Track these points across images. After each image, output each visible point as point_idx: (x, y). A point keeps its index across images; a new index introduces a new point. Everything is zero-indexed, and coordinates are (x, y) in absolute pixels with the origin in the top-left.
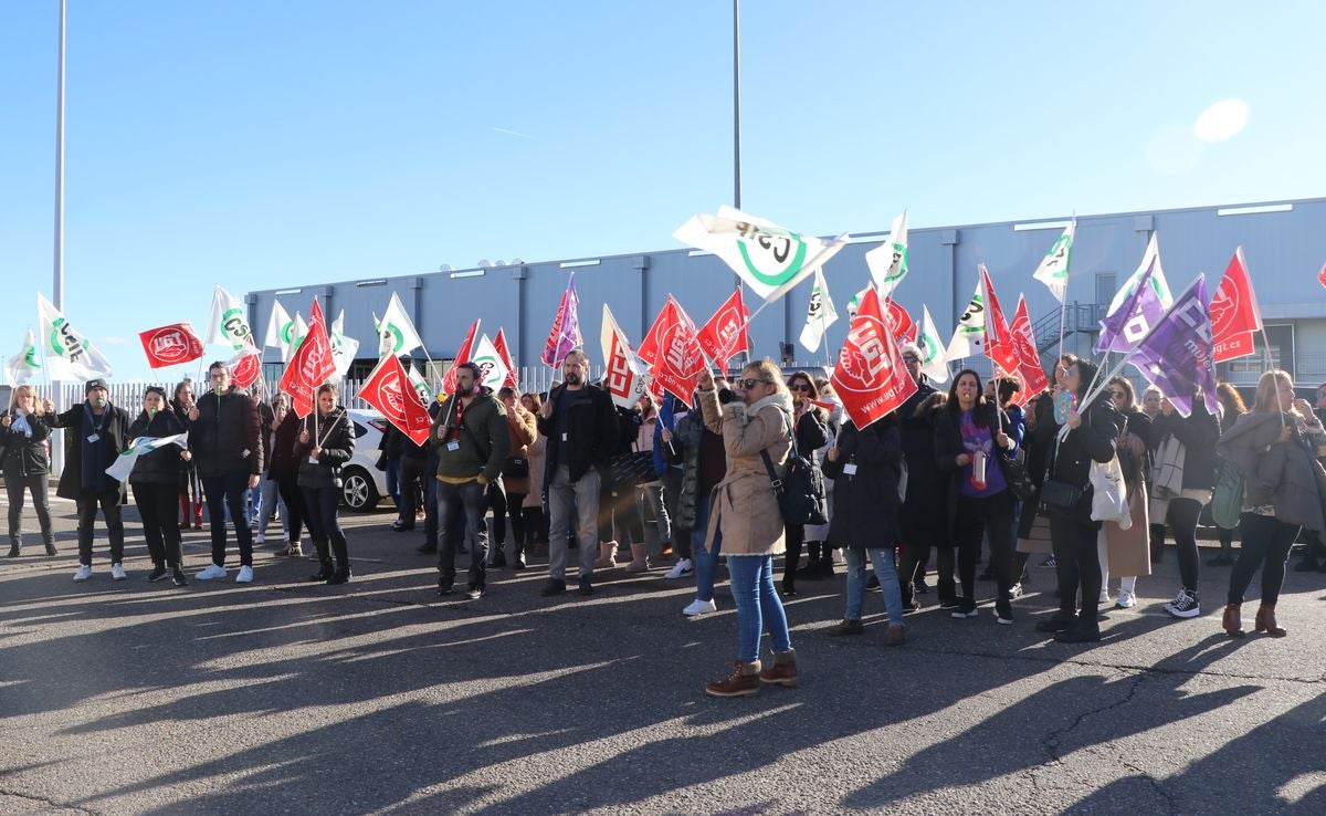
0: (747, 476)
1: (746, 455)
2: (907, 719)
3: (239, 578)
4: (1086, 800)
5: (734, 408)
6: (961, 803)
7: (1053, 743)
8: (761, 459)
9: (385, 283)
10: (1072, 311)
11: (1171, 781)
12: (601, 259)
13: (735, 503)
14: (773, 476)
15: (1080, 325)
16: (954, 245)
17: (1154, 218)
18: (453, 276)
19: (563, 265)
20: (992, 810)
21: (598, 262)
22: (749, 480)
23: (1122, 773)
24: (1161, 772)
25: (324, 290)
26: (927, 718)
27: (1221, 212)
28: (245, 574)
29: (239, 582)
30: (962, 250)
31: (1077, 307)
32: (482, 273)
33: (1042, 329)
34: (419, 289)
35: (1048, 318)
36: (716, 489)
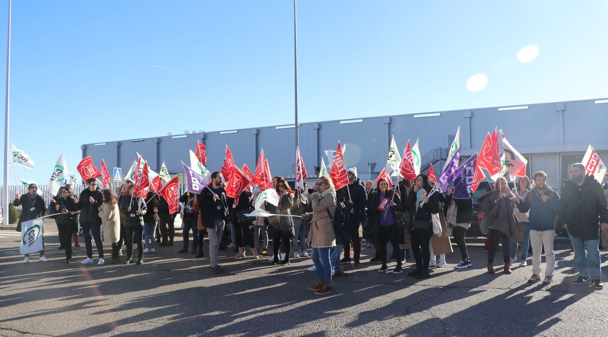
0: (321, 218)
1: (321, 211)
2: (358, 304)
3: (99, 263)
4: (416, 325)
5: (314, 195)
6: (374, 327)
7: (408, 310)
8: (326, 212)
9: (144, 141)
10: (439, 151)
11: (446, 319)
12: (238, 130)
13: (319, 228)
14: (331, 217)
15: (442, 157)
16: (389, 124)
17: (472, 112)
18: (173, 137)
19: (221, 133)
20: (384, 329)
21: (237, 131)
22: (323, 220)
23: (430, 317)
24: (443, 317)
25: (116, 143)
26: (365, 303)
27: (499, 109)
28: (101, 261)
29: (99, 265)
30: (392, 125)
31: (441, 149)
32: (186, 136)
33: (426, 159)
34: (158, 144)
35: (429, 154)
36: (310, 223)
